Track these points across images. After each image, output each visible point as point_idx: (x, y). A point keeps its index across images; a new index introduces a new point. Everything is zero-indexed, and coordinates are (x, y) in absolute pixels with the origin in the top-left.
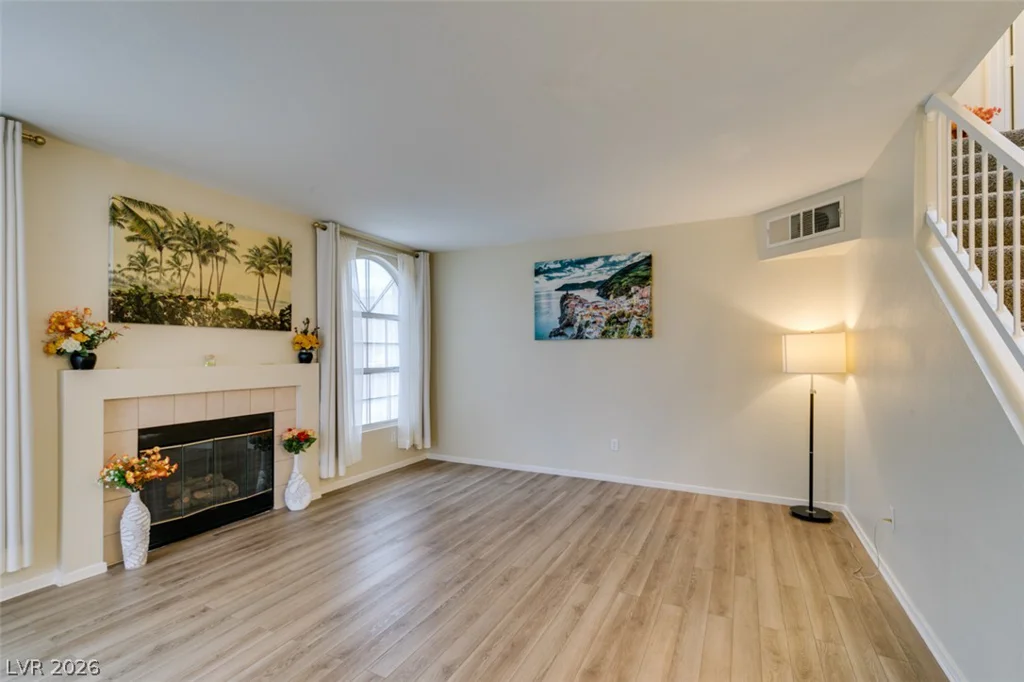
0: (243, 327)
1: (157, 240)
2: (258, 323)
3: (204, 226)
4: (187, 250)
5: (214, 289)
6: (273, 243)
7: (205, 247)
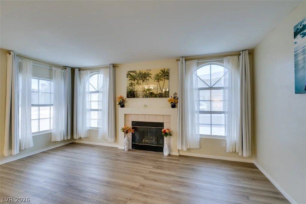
0: (153, 97)
1: (134, 79)
2: (157, 96)
3: (144, 72)
4: (140, 79)
6: (162, 71)
7: (144, 78)
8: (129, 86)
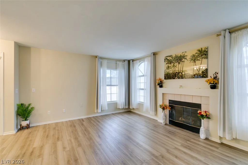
1: (170, 62)
2: (194, 76)
3: (179, 55)
4: (176, 62)
5: (181, 70)
6: (199, 51)
7: (179, 60)
8: (166, 69)
